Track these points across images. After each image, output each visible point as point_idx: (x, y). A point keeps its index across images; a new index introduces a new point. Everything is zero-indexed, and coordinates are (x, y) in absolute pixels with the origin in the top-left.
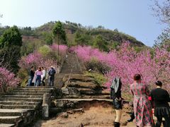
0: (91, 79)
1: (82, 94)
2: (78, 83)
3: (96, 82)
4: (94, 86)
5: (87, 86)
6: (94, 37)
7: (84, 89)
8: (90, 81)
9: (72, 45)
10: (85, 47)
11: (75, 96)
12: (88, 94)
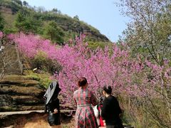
0: (34, 82)
1: (19, 104)
2: (14, 88)
3: (42, 87)
4: (38, 91)
5: (28, 92)
6: (45, 22)
7: (23, 97)
8: (33, 85)
9: (11, 32)
10: (31, 36)
11: (7, 107)
12: (28, 104)
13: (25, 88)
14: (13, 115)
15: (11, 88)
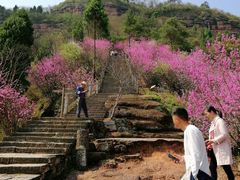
0: (154, 103)
1: (140, 130)
2: (132, 110)
3: (164, 110)
4: (161, 115)
5: (148, 116)
7: (143, 122)
8: (153, 107)
11: (127, 133)
12: (149, 131)
13: (144, 111)
14: (135, 143)
15: (129, 111)
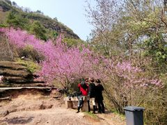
0: (23, 67)
1: (11, 82)
3: (29, 71)
4: (26, 74)
5: (18, 74)
6: (31, 21)
7: (14, 78)
8: (21, 69)
9: (3, 26)
10: (19, 31)
11: (2, 85)
12: (18, 83)
13: (15, 71)
14: (7, 90)
15: (5, 71)
